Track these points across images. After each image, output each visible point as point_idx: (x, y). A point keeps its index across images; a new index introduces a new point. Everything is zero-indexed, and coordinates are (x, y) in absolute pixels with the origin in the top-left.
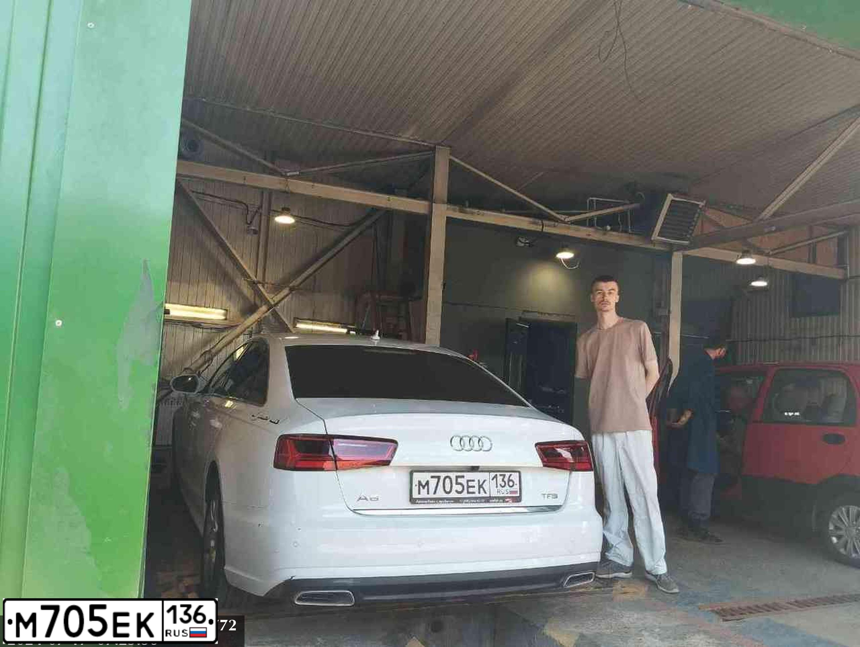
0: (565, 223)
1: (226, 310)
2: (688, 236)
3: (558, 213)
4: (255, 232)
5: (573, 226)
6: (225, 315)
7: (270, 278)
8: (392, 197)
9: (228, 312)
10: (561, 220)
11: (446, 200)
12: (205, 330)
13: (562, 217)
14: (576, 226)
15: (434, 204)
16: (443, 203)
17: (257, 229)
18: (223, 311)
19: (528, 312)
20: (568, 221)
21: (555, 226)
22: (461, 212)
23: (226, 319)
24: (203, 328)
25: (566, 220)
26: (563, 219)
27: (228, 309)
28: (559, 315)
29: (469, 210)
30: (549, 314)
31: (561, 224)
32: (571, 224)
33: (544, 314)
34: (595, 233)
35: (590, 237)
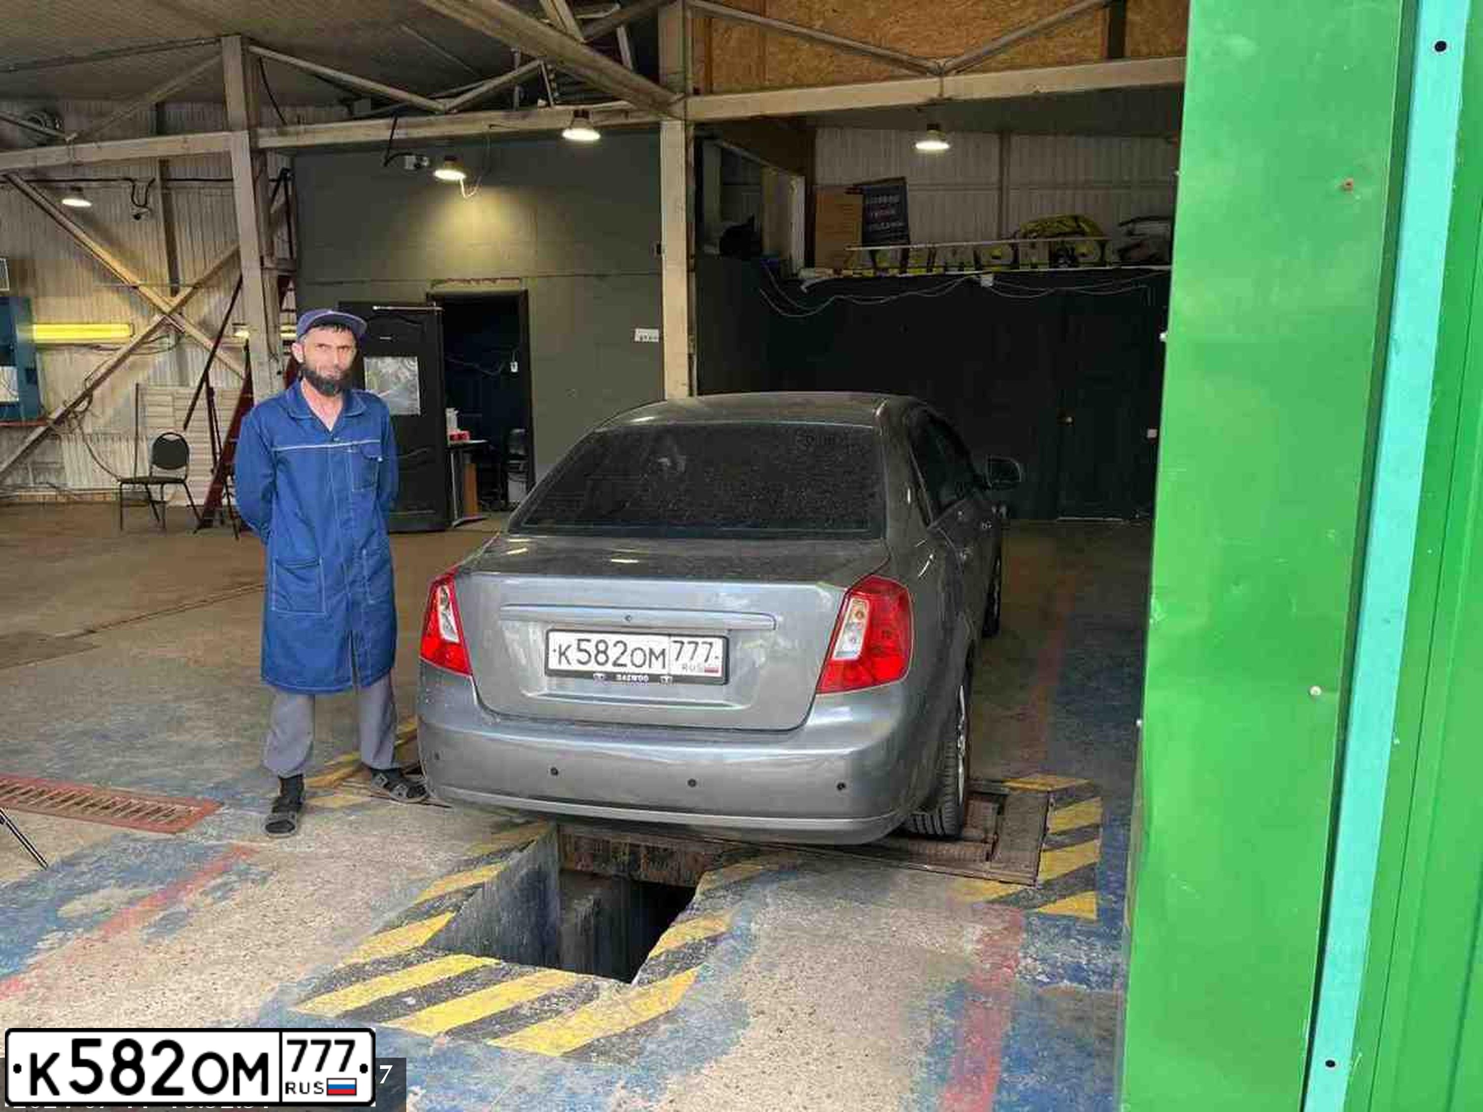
0: (447, 113)
3: (433, 99)
5: (461, 116)
6: (131, 330)
8: (190, 137)
10: (438, 110)
13: (440, 104)
14: (468, 115)
15: (231, 134)
16: (244, 129)
19: (441, 282)
20: (452, 109)
21: (430, 124)
22: (283, 134)
23: (131, 336)
24: (102, 350)
25: (448, 108)
26: (441, 107)
28: (494, 280)
29: (291, 129)
30: (477, 281)
31: (442, 118)
32: (460, 112)
33: (469, 281)
34: (507, 118)
35: (495, 130)
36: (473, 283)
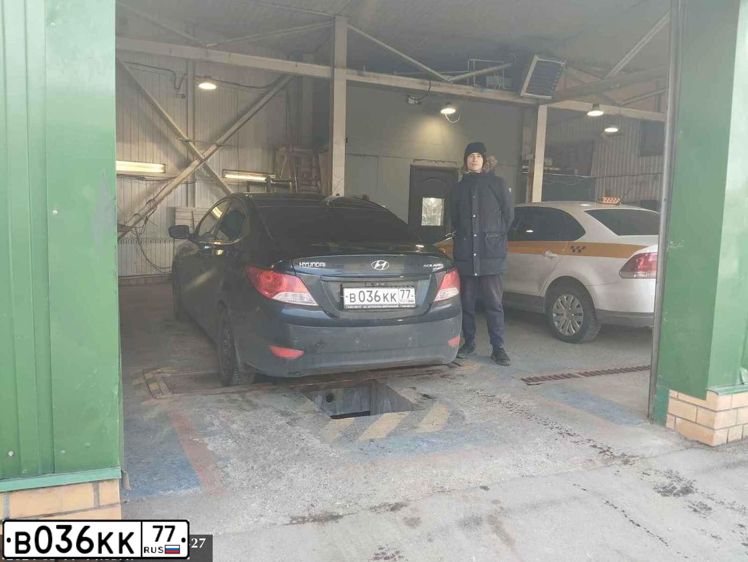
0: (448, 82)
1: (164, 164)
2: (552, 91)
3: (442, 74)
4: (183, 97)
5: (455, 85)
6: (164, 168)
7: (200, 137)
8: (299, 64)
9: (166, 166)
11: (345, 65)
12: (148, 182)
13: (446, 78)
14: (457, 85)
15: (335, 69)
16: (343, 68)
17: (185, 94)
18: (162, 166)
20: (451, 81)
21: (440, 86)
22: (360, 75)
23: (165, 173)
24: (146, 180)
25: (449, 81)
26: (446, 79)
27: (166, 163)
28: (443, 162)
29: (365, 73)
30: (436, 162)
31: (445, 84)
32: (454, 83)
33: (431, 161)
34: (474, 90)
35: (470, 94)
36: (433, 162)
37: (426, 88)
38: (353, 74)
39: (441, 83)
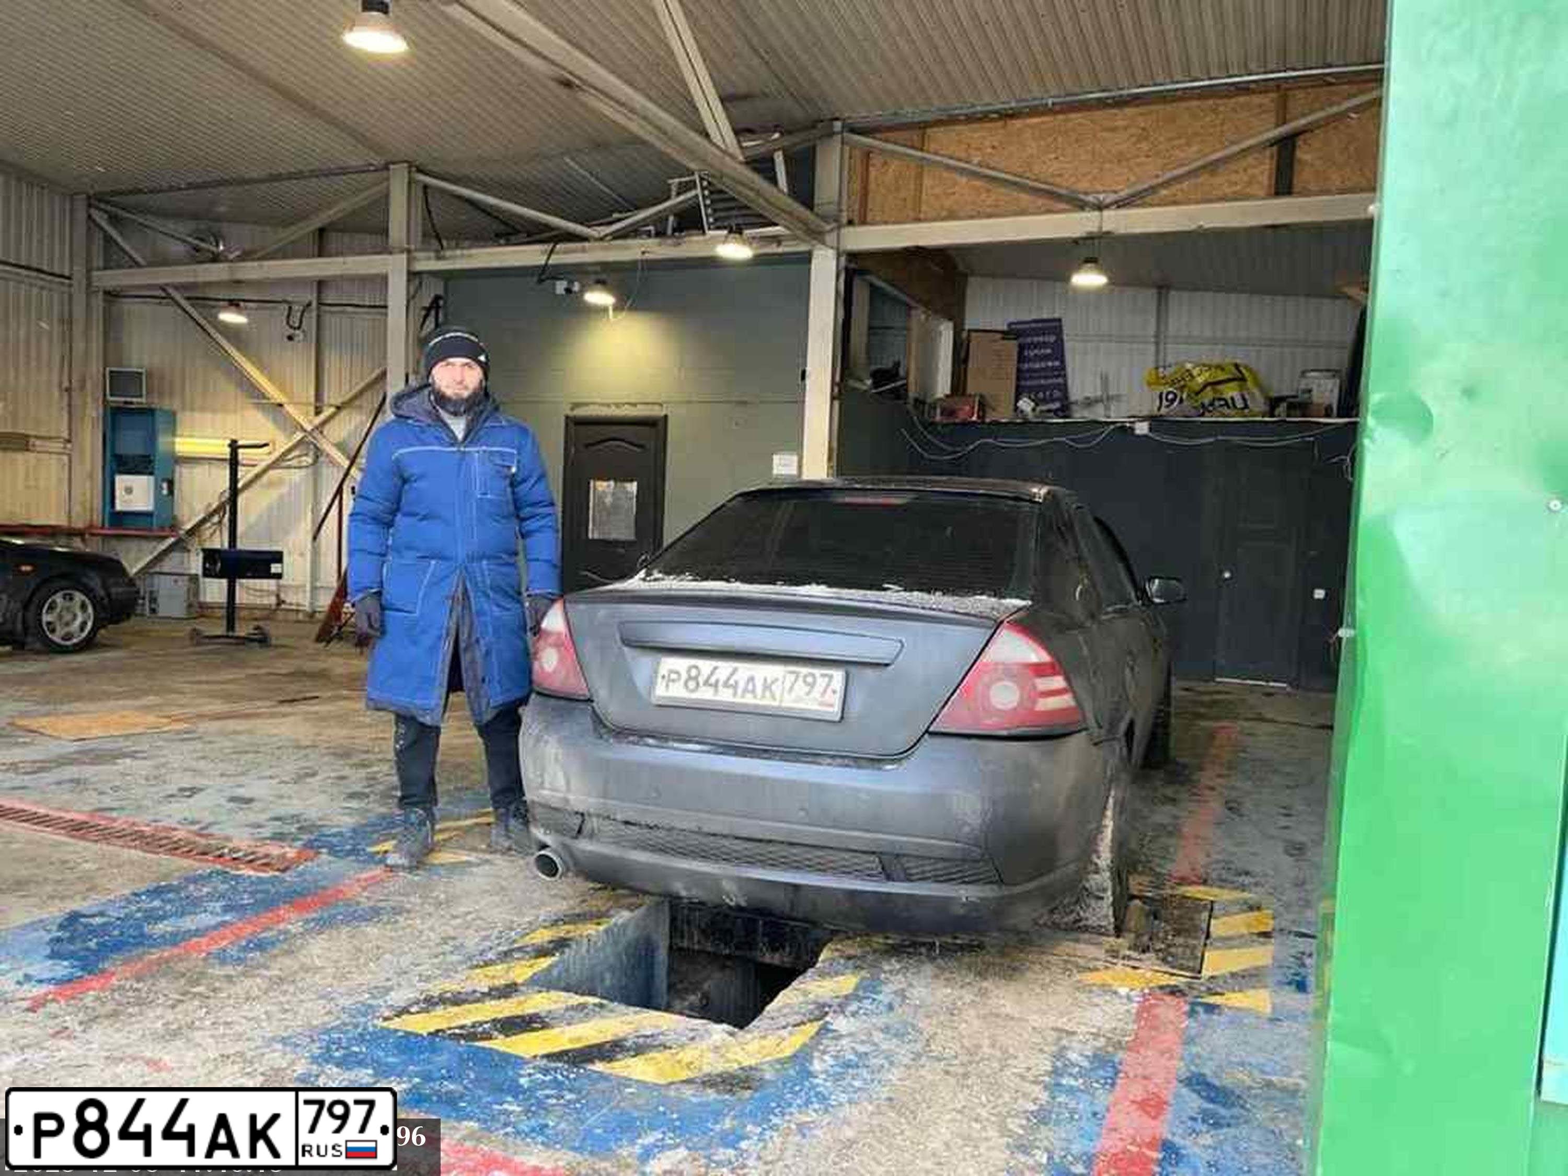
0: (599, 240)
8: (349, 258)
10: (593, 237)
11: (405, 245)
13: (595, 231)
16: (402, 251)
19: (583, 405)
20: (606, 235)
22: (439, 258)
23: (270, 453)
25: (603, 236)
26: (596, 234)
28: (634, 405)
29: (448, 253)
30: (617, 405)
31: (596, 244)
32: (615, 238)
34: (660, 245)
35: (648, 256)
36: (613, 408)
37: (541, 261)
38: (429, 259)
39: (586, 244)
